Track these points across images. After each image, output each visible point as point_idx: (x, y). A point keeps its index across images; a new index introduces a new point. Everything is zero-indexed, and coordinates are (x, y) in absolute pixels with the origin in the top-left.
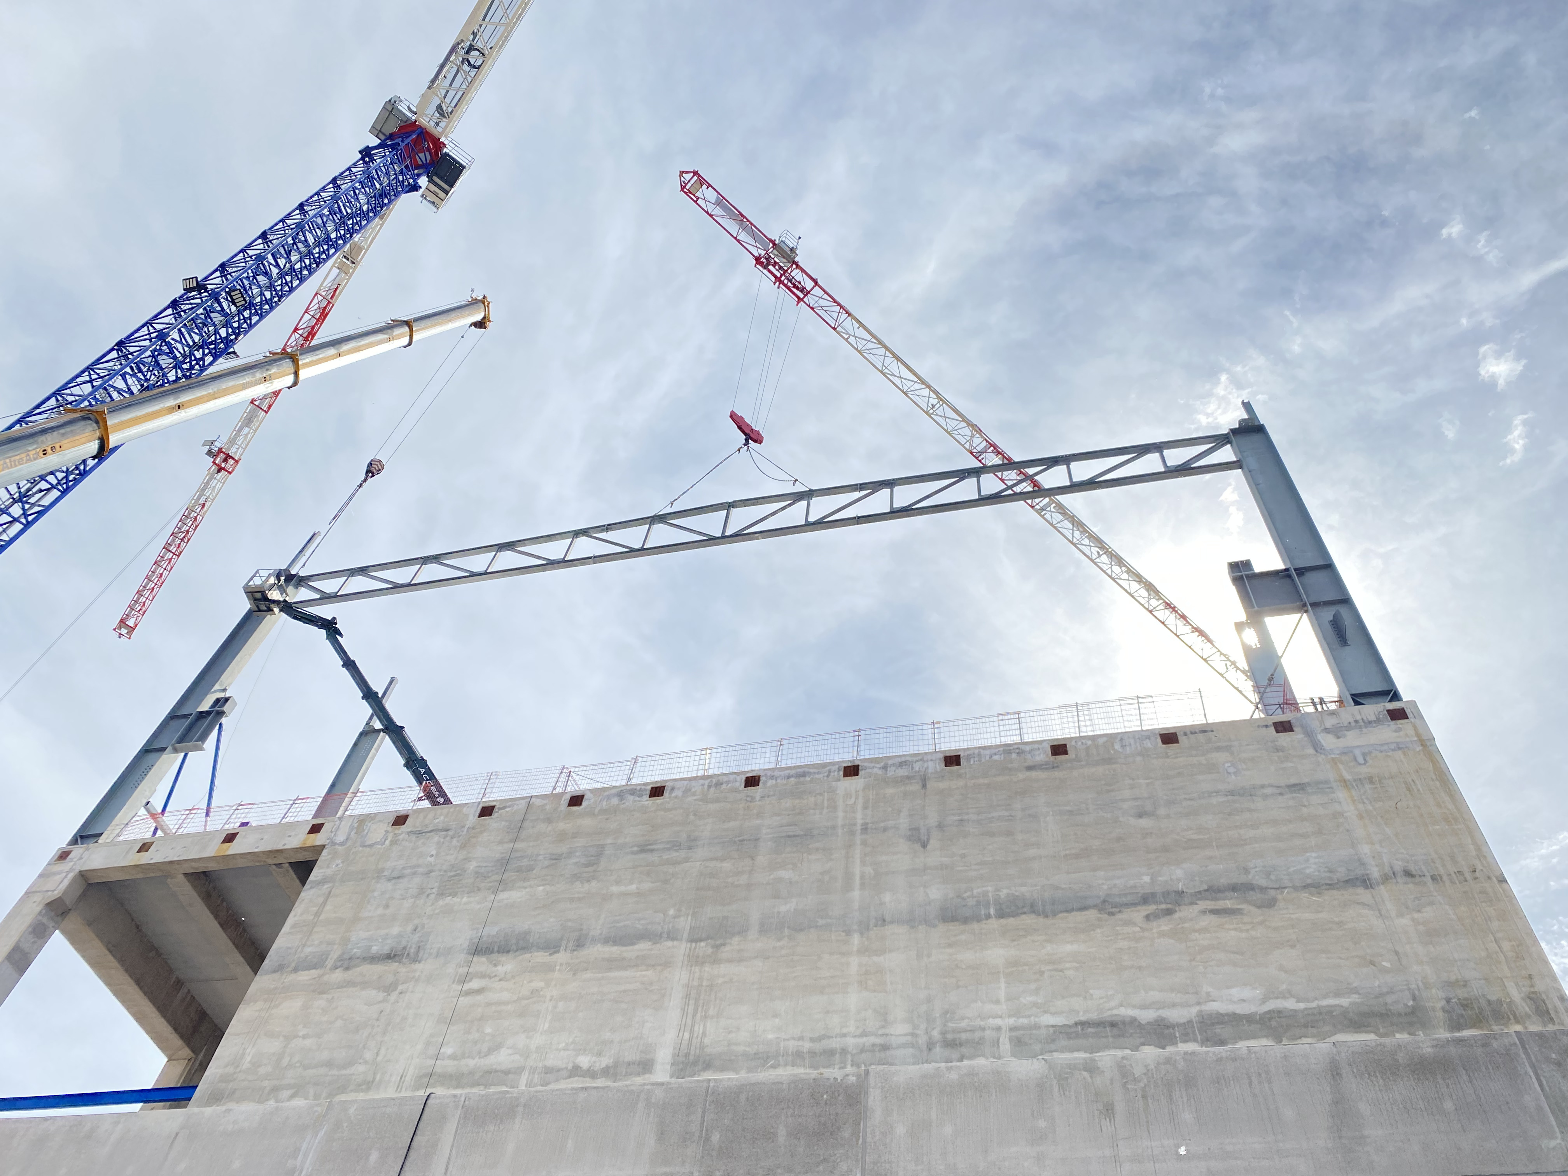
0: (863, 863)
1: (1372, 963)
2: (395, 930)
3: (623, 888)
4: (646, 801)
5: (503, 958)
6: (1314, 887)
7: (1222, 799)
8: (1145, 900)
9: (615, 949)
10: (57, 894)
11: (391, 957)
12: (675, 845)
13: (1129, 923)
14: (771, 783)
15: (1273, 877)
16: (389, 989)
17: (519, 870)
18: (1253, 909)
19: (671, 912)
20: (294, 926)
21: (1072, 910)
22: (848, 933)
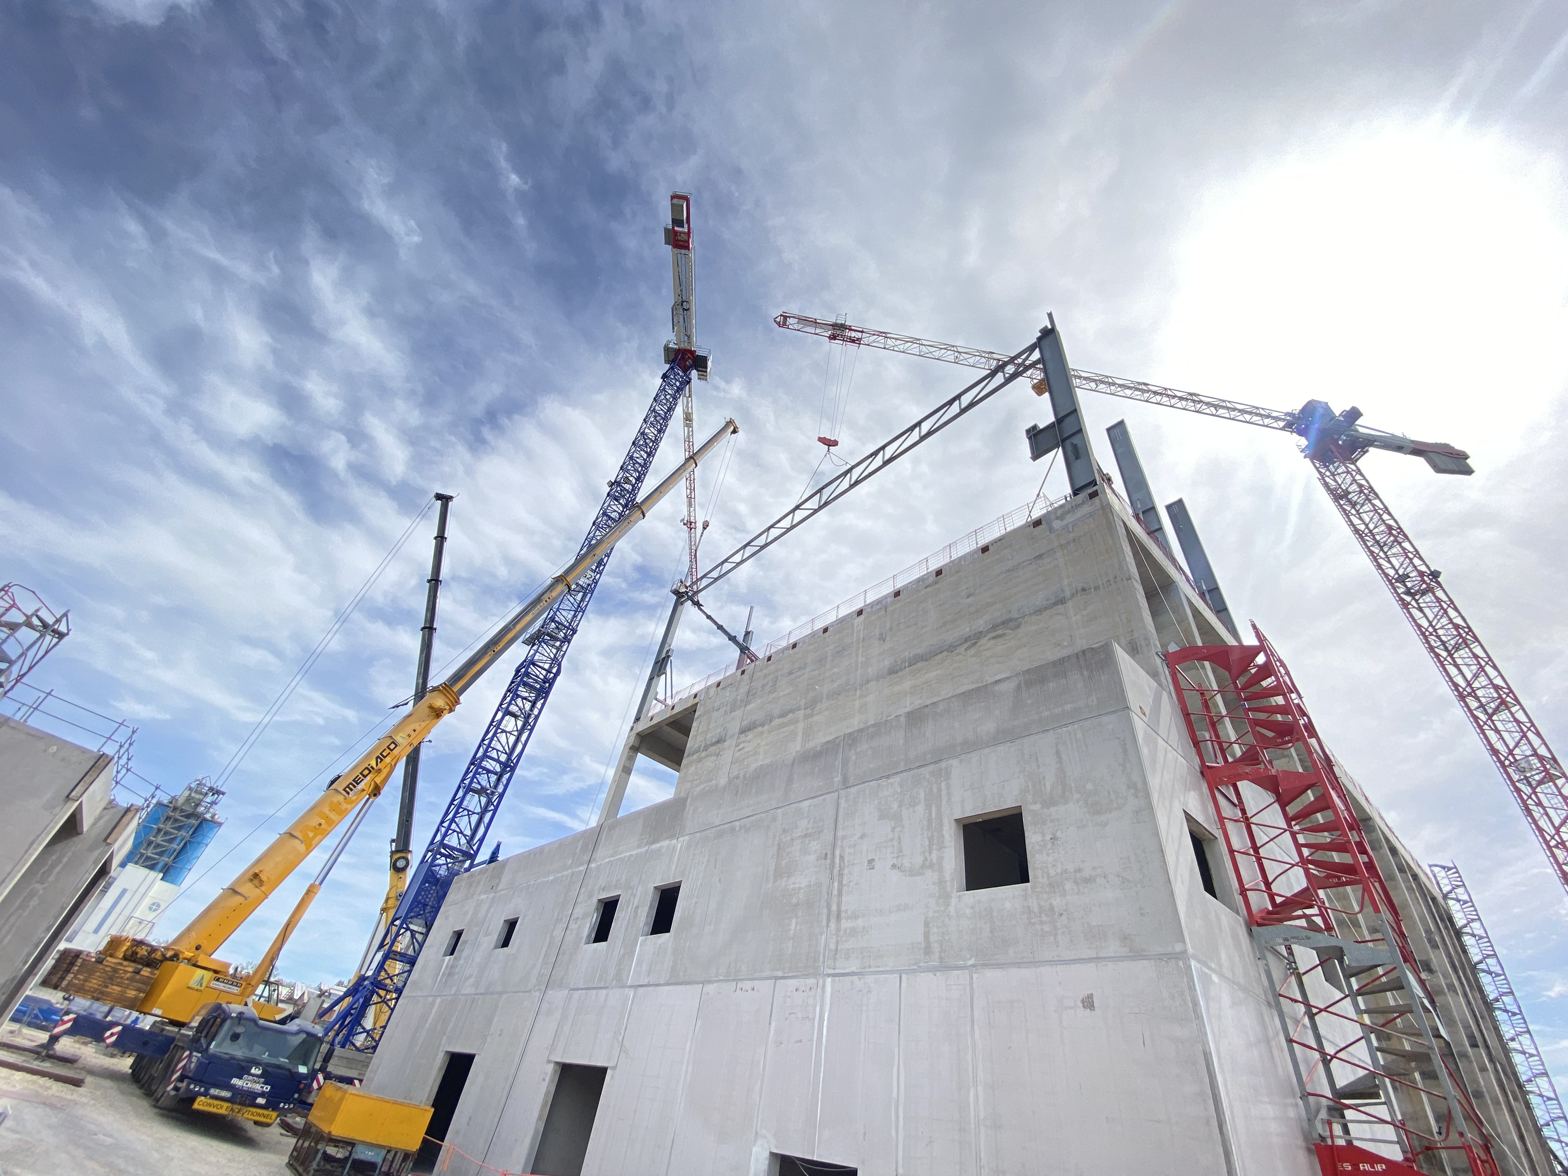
0: (862, 657)
1: (1059, 645)
2: (719, 731)
3: (784, 693)
4: (791, 651)
5: (749, 733)
6: (1039, 611)
7: (1005, 575)
8: (966, 641)
9: (781, 720)
10: (631, 744)
11: (718, 742)
12: (800, 669)
13: (959, 654)
14: (832, 629)
15: (1021, 612)
16: (718, 755)
17: (753, 695)
18: (1010, 631)
19: (799, 699)
20: (692, 736)
21: (937, 654)
22: (856, 690)
